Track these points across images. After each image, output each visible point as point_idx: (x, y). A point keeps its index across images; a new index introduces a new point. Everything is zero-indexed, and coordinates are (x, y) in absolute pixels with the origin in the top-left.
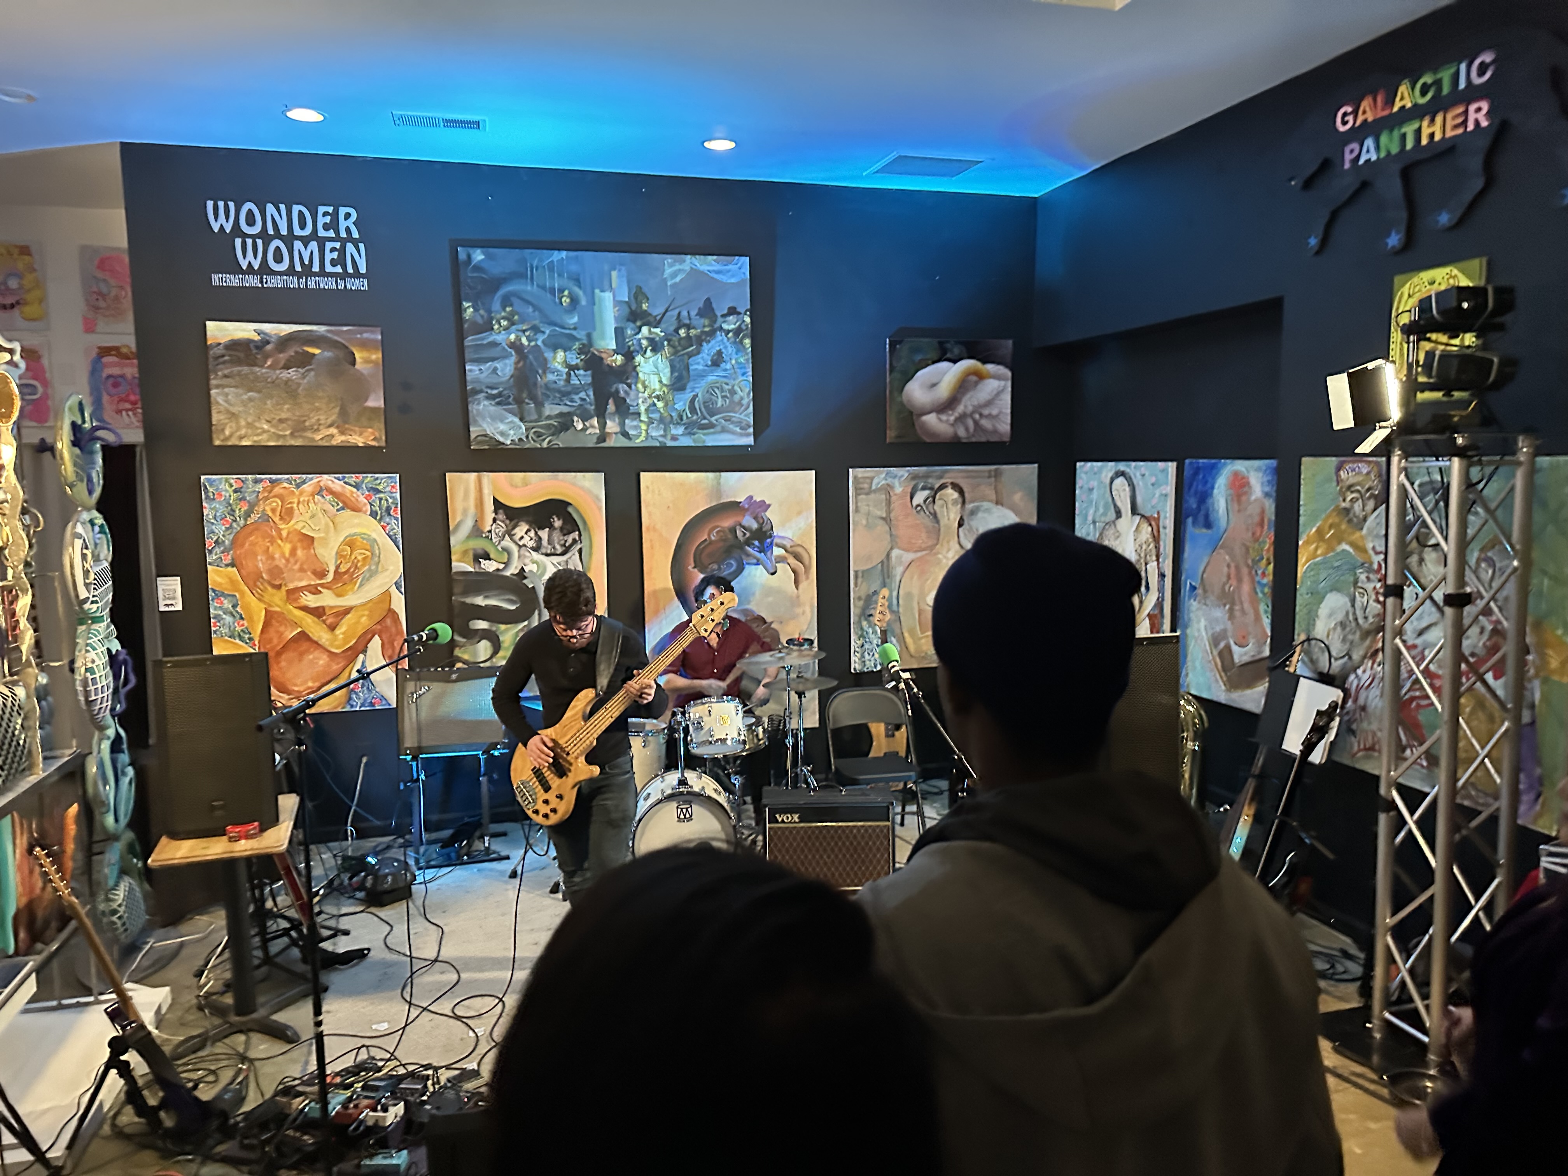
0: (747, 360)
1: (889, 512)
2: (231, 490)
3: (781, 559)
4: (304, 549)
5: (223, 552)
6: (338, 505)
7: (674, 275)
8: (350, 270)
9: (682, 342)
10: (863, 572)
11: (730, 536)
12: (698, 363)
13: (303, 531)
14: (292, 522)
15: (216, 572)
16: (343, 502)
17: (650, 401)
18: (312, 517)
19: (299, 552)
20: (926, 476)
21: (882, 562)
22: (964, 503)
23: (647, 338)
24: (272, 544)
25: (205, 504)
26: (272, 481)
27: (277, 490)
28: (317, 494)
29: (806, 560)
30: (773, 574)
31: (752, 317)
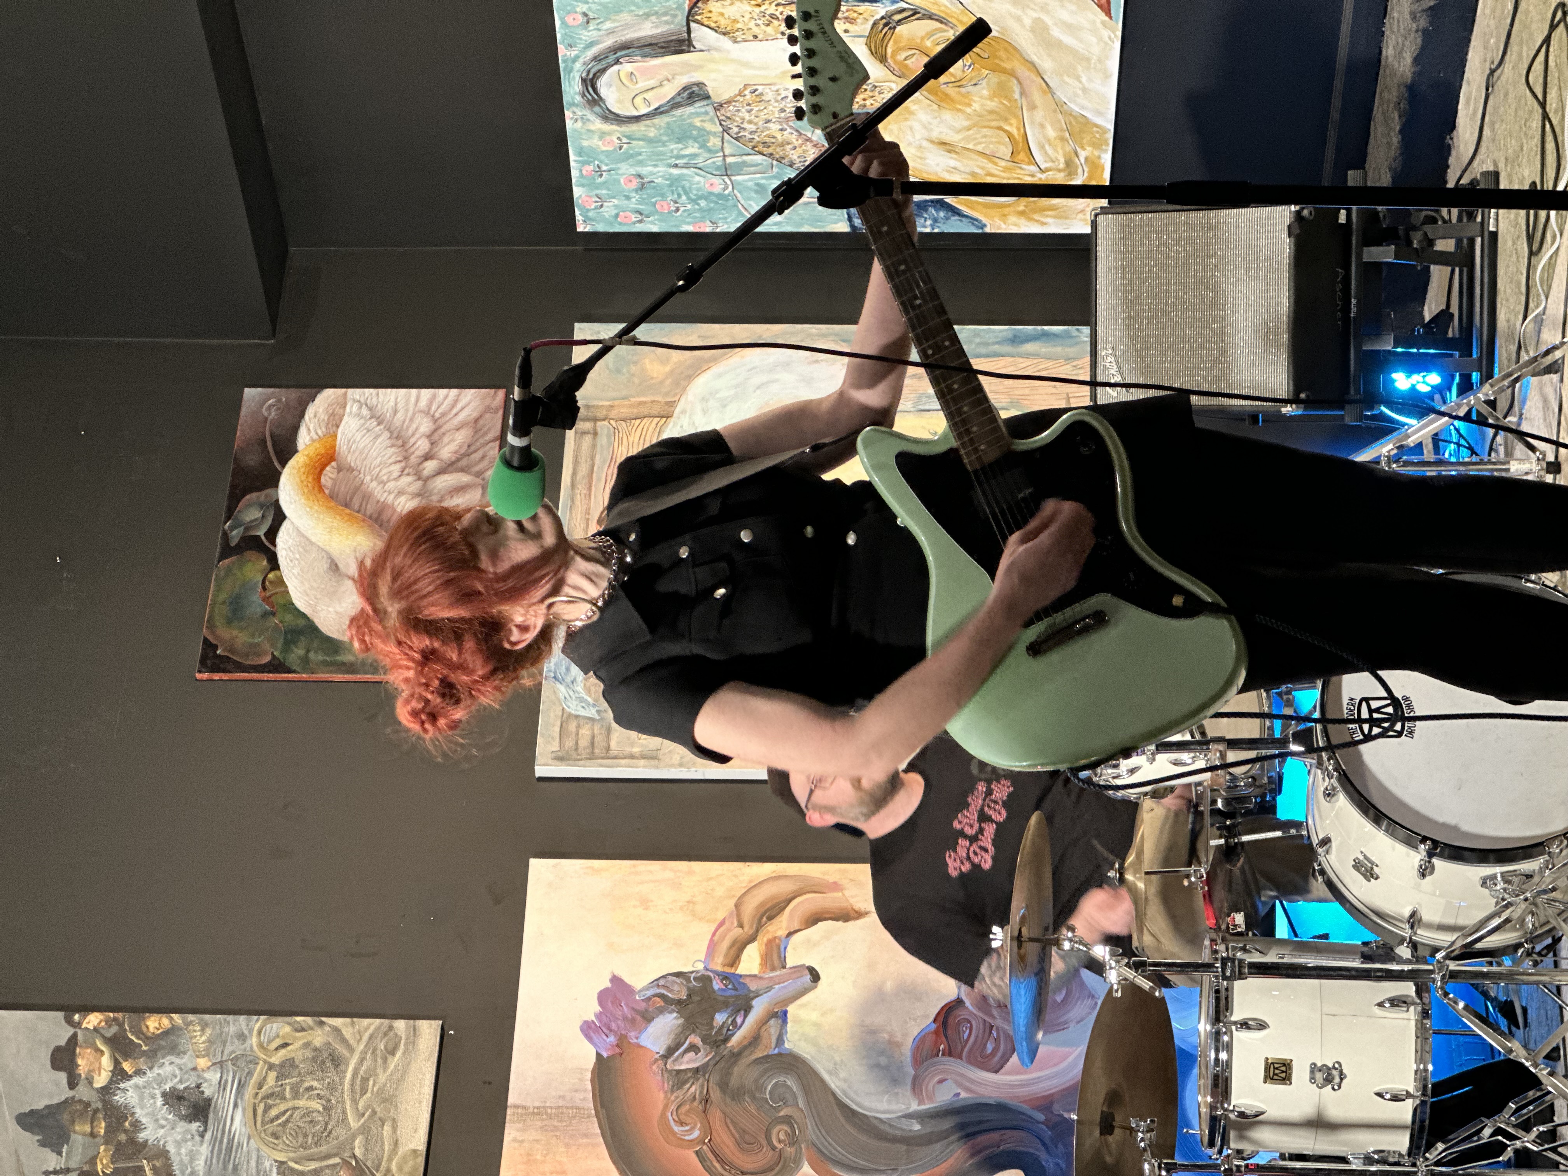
3: (775, 954)
11: (694, 1088)
29: (784, 888)
30: (815, 976)
31: (87, 1009)
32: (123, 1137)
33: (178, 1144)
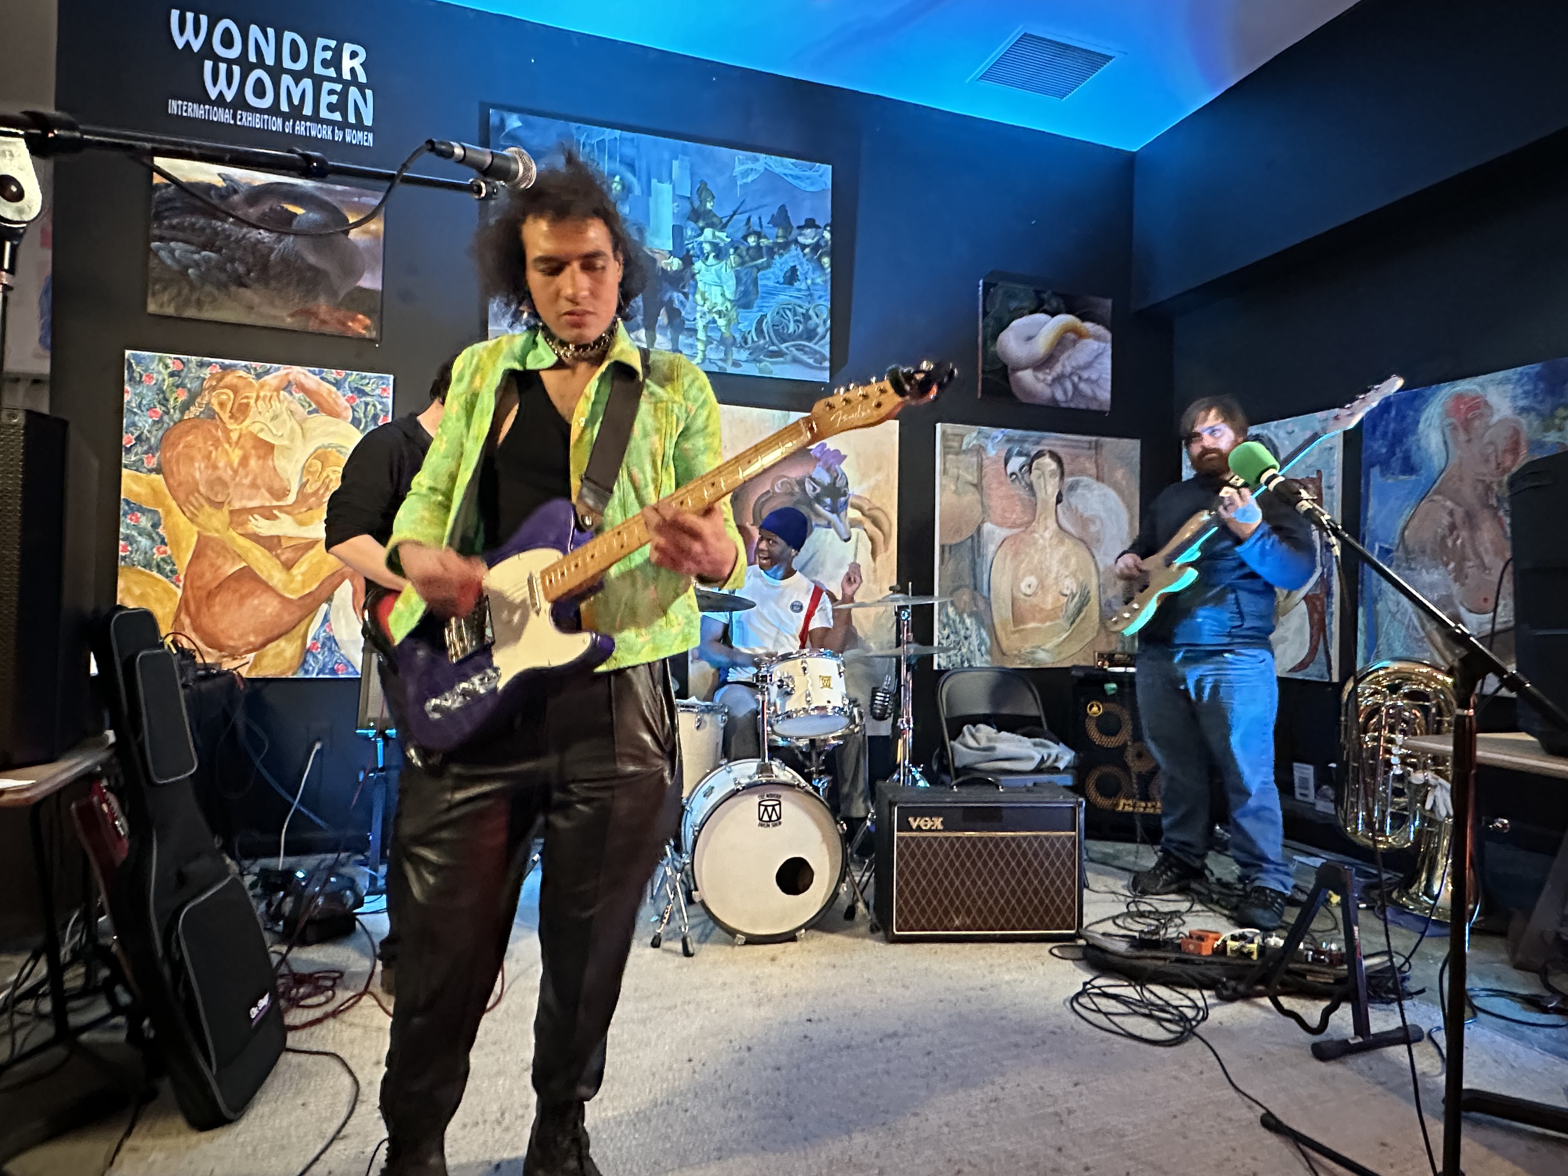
0: (825, 282)
1: (981, 478)
2: (165, 373)
3: (854, 523)
4: (259, 458)
5: (146, 453)
6: (310, 406)
7: (745, 174)
8: (352, 119)
9: (751, 252)
10: (950, 547)
11: (797, 489)
12: (768, 279)
13: (261, 435)
14: (245, 424)
15: (136, 480)
16: (317, 403)
17: (709, 317)
18: (275, 417)
19: (253, 463)
20: (1022, 441)
21: (972, 537)
22: (1062, 474)
23: (711, 243)
24: (216, 449)
25: (127, 387)
26: (224, 368)
27: (229, 379)
28: (284, 389)
29: (886, 527)
30: (846, 541)
31: (832, 233)
32: (776, 249)
33: (774, 273)
